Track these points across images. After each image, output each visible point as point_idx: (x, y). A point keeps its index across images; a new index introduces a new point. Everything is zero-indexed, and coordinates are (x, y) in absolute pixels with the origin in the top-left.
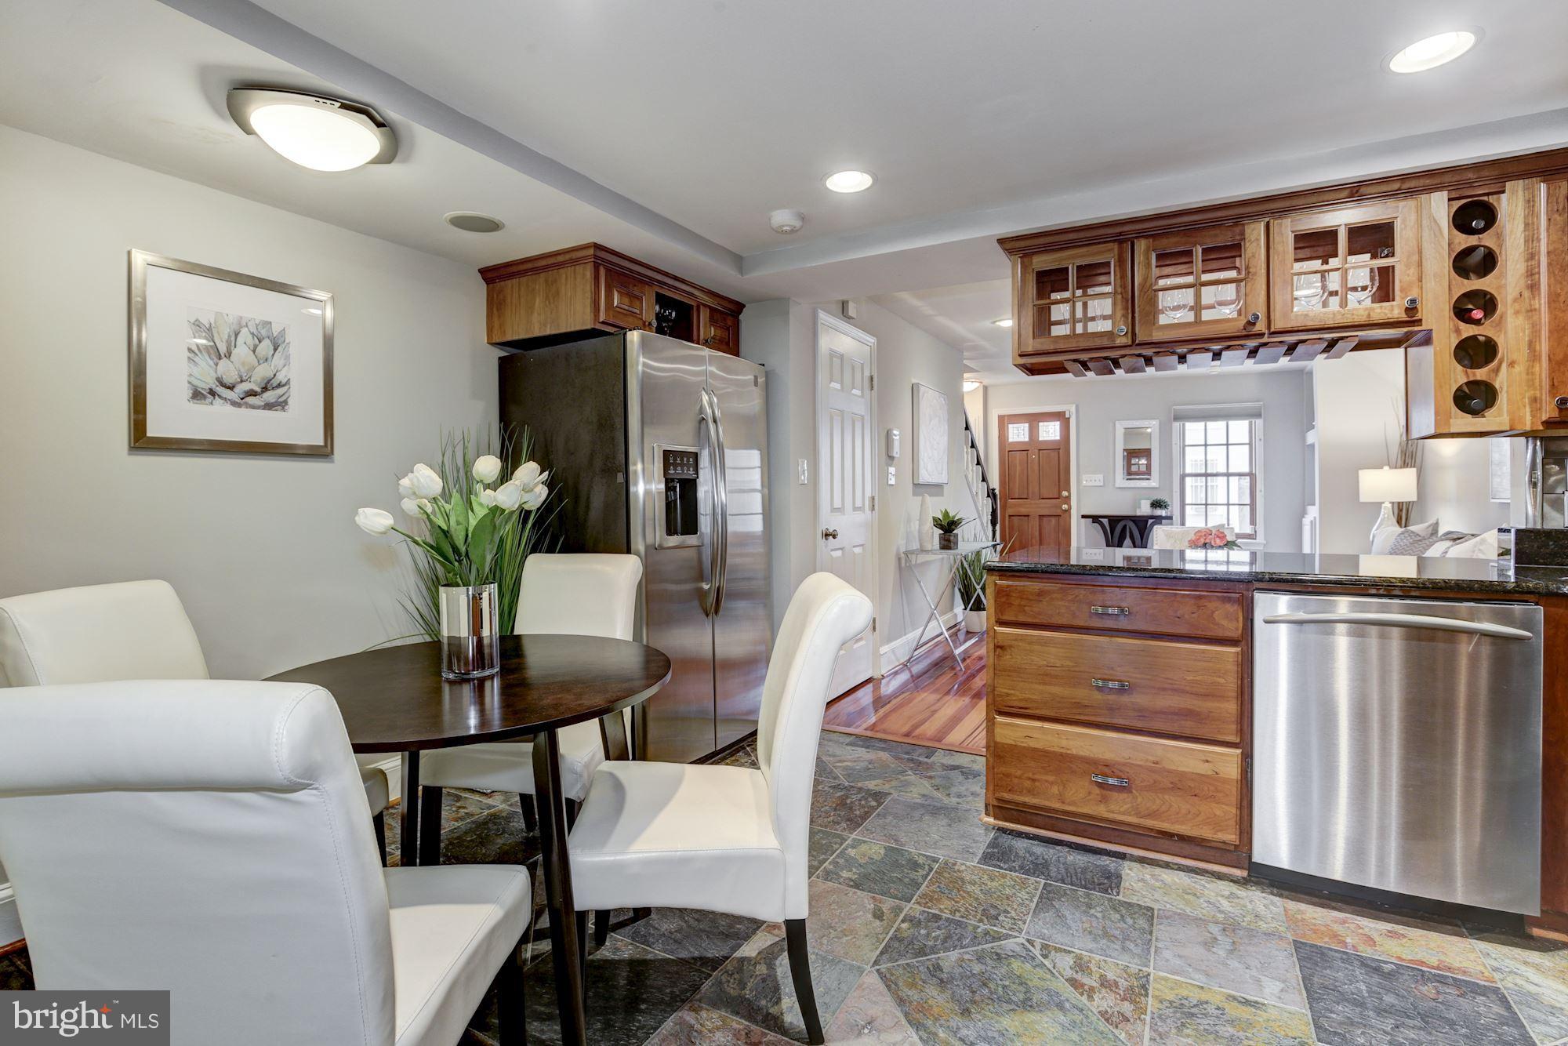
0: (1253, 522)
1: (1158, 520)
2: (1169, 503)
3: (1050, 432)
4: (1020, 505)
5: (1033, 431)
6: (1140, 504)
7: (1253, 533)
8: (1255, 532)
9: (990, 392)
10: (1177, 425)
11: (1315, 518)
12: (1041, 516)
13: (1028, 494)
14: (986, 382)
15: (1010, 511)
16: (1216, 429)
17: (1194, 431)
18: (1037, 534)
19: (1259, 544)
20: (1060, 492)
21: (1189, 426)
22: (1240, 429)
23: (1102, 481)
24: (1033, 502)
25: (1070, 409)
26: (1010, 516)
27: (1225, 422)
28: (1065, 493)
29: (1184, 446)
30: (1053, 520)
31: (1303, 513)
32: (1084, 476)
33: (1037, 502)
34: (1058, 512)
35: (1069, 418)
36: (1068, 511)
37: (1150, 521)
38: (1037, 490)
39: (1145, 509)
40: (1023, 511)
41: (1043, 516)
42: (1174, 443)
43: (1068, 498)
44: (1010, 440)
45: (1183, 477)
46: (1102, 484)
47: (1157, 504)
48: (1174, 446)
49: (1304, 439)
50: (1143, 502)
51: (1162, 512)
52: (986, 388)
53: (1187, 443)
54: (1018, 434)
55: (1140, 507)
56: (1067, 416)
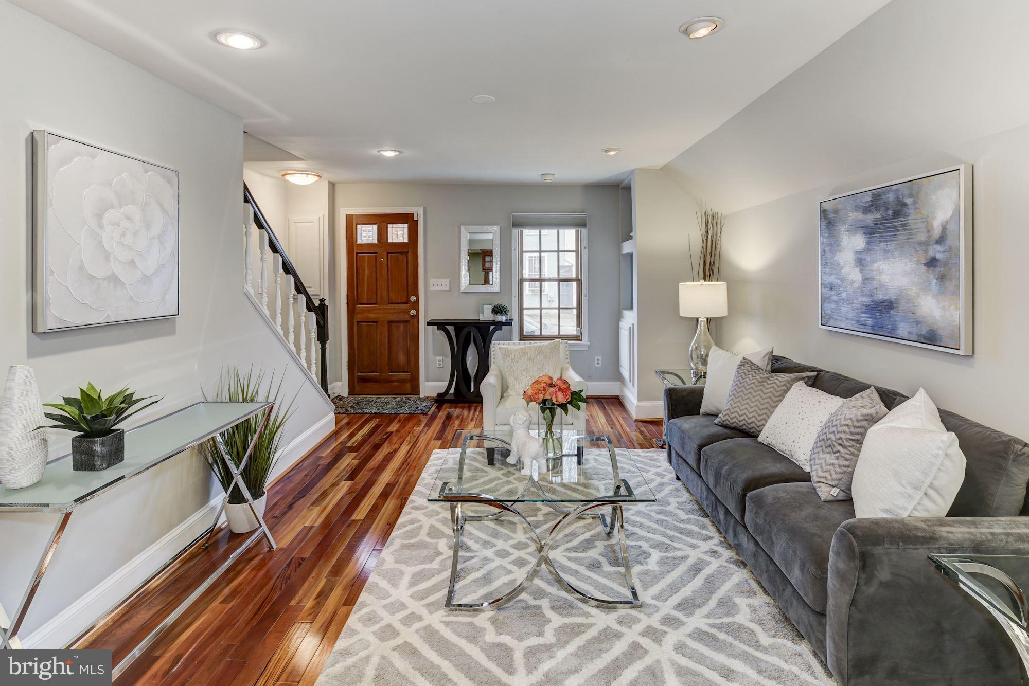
0: (579, 325)
1: (499, 325)
2: (509, 309)
3: (398, 234)
4: (369, 311)
5: (382, 234)
6: (483, 309)
7: (580, 335)
8: (581, 333)
9: (339, 190)
10: (515, 231)
11: (633, 325)
12: (390, 322)
13: (376, 299)
14: (334, 178)
15: (359, 317)
16: (549, 235)
17: (530, 237)
18: (386, 341)
19: (584, 345)
20: (408, 298)
21: (526, 232)
22: (569, 237)
23: (448, 285)
24: (382, 307)
25: (419, 213)
26: (358, 322)
27: (556, 231)
28: (413, 298)
29: (523, 252)
30: (402, 326)
31: (619, 317)
32: (431, 280)
33: (386, 307)
34: (407, 317)
35: (417, 221)
36: (416, 316)
37: (492, 327)
38: (385, 294)
39: (486, 315)
40: (372, 316)
41: (392, 322)
42: (513, 249)
43: (417, 302)
44: (359, 241)
45: (521, 282)
46: (448, 289)
47: (498, 310)
48: (513, 251)
49: (620, 248)
50: (486, 307)
51: (502, 318)
52: (332, 186)
53: (524, 250)
54: (367, 235)
55: (483, 313)
56: (415, 218)
